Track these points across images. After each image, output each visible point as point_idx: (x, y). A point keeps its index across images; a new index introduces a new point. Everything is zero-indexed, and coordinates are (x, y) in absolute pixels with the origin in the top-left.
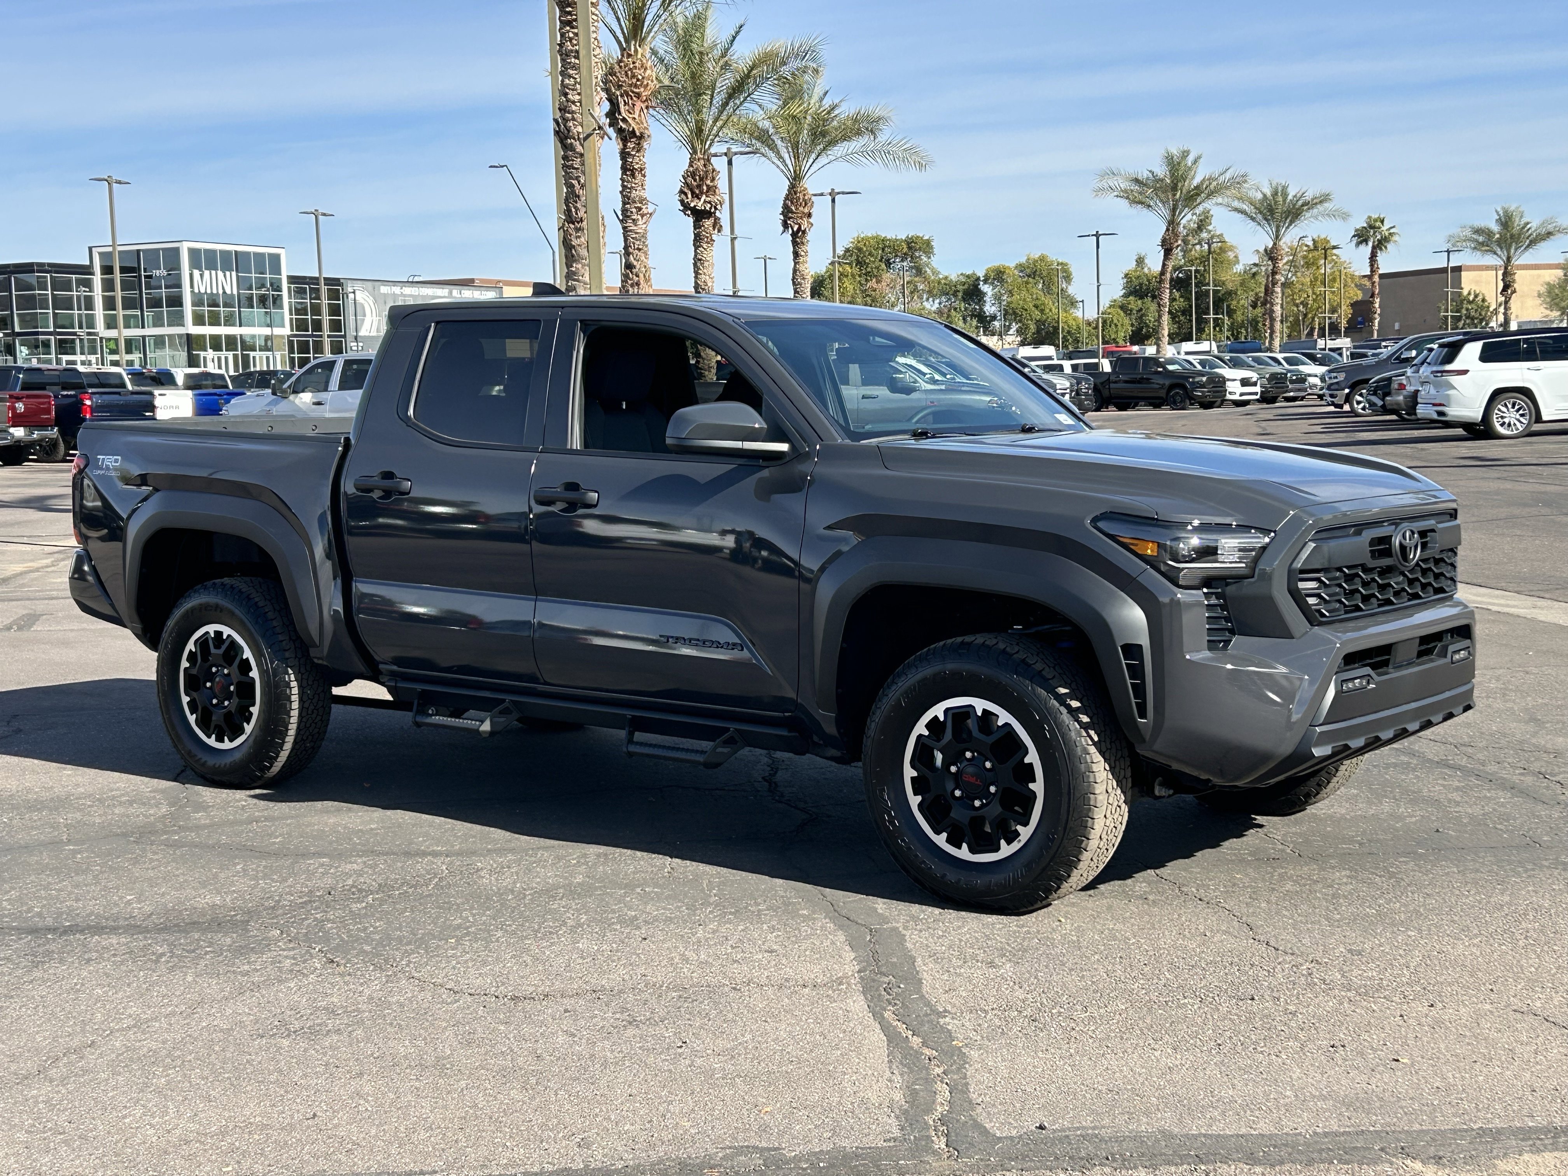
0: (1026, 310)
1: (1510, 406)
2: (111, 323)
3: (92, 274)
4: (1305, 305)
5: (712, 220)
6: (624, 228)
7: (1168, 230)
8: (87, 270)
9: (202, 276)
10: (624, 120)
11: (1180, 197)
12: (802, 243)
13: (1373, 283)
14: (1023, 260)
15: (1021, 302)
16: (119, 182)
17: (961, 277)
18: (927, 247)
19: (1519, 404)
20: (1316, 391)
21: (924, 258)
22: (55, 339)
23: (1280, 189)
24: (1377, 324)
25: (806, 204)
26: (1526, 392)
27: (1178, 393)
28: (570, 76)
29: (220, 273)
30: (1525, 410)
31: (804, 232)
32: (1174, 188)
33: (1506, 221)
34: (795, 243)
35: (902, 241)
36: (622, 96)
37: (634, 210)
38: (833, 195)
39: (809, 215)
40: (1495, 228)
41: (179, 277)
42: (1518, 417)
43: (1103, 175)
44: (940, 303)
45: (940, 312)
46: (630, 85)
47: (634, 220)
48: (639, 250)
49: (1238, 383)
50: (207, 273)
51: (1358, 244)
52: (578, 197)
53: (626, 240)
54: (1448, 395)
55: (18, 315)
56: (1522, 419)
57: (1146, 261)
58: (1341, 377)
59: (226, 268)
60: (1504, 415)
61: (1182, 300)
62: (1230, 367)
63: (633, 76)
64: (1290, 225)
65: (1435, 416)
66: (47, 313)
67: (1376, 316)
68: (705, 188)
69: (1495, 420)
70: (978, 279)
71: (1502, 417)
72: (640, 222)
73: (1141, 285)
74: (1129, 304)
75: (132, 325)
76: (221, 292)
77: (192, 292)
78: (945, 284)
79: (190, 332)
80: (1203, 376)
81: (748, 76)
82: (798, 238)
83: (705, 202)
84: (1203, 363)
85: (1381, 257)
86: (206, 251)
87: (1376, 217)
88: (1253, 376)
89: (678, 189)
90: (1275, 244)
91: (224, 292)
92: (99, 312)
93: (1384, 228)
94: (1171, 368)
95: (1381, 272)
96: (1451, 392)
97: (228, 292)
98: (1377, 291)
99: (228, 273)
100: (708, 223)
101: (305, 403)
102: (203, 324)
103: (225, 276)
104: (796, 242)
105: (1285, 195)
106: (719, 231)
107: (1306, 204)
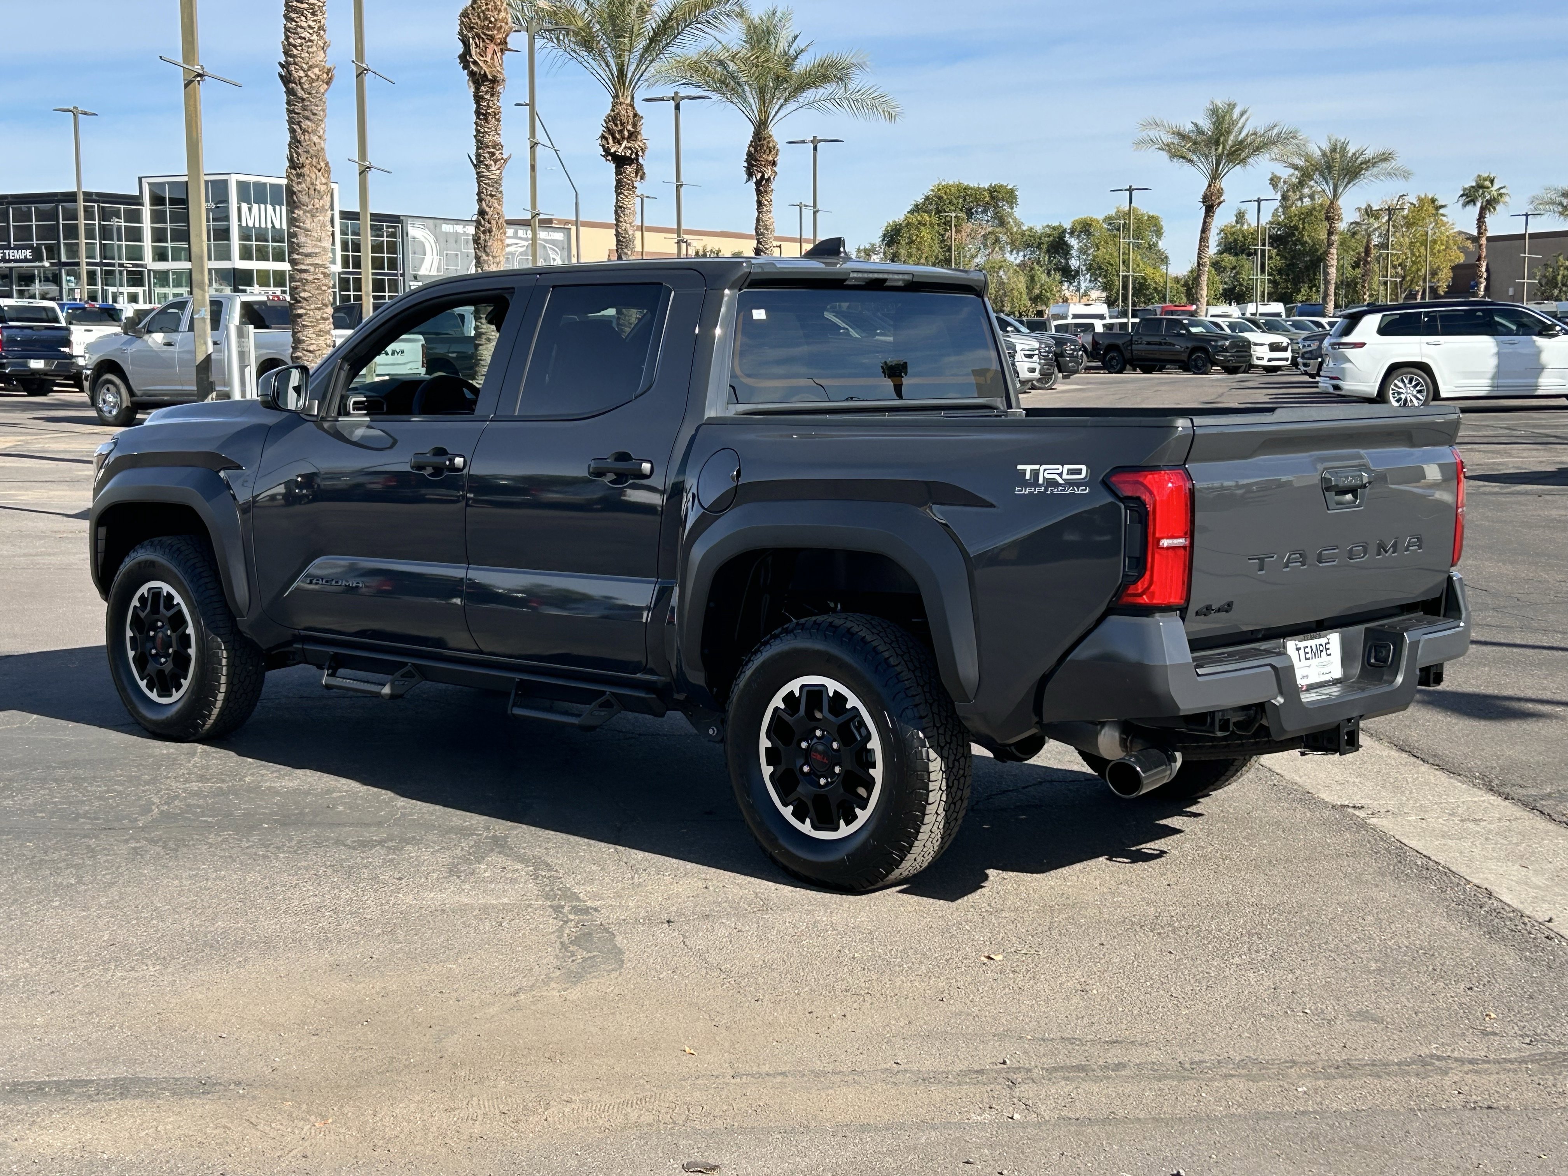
0: (1112, 265)
1: (1406, 382)
2: (161, 256)
3: (143, 205)
4: (1404, 267)
5: (634, 166)
6: (478, 173)
7: (1210, 186)
8: (136, 200)
9: (250, 209)
10: (475, 63)
11: (1223, 152)
12: (766, 192)
13: (1481, 245)
14: (1112, 212)
15: (1107, 257)
16: (85, 113)
17: (1047, 229)
18: (1011, 196)
19: (1417, 379)
21: (1007, 208)
22: (101, 270)
23: (1339, 145)
24: (1482, 289)
25: (770, 151)
26: (1424, 368)
27: (1199, 356)
29: (269, 207)
30: (1422, 386)
31: (768, 180)
32: (1216, 142)
34: (759, 192)
35: (985, 190)
36: (473, 38)
37: (487, 155)
38: (815, 142)
39: (774, 164)
41: (227, 209)
42: (1415, 393)
44: (1024, 256)
45: (1022, 265)
46: (483, 27)
47: (486, 165)
48: (492, 196)
49: (1267, 348)
50: (255, 207)
51: (1465, 205)
53: (479, 185)
54: (1343, 368)
55: (65, 244)
56: (1419, 396)
57: (1247, 216)
59: (276, 202)
60: (1401, 390)
61: (1278, 258)
62: (1263, 331)
63: (486, 18)
64: (1348, 183)
65: (1331, 390)
66: (94, 244)
67: (1482, 280)
68: (626, 133)
69: (1391, 396)
70: (1064, 231)
71: (1399, 393)
72: (493, 168)
73: (1236, 240)
74: (1223, 260)
75: (183, 257)
76: (270, 226)
77: (240, 225)
78: (1030, 236)
79: (236, 267)
80: (1227, 339)
81: (670, 18)
82: (762, 187)
83: (626, 147)
84: (1232, 326)
85: (1489, 219)
86: (255, 184)
87: (1486, 175)
88: (1284, 340)
89: (600, 134)
90: (1332, 203)
91: (273, 227)
92: (147, 244)
93: (1494, 188)
94: (1194, 330)
95: (1489, 234)
96: (1346, 365)
97: (278, 226)
98: (1484, 254)
99: (278, 208)
100: (630, 169)
101: (156, 342)
102: (250, 258)
103: (274, 210)
104: (760, 190)
105: (1344, 149)
106: (642, 178)
107: (1366, 162)
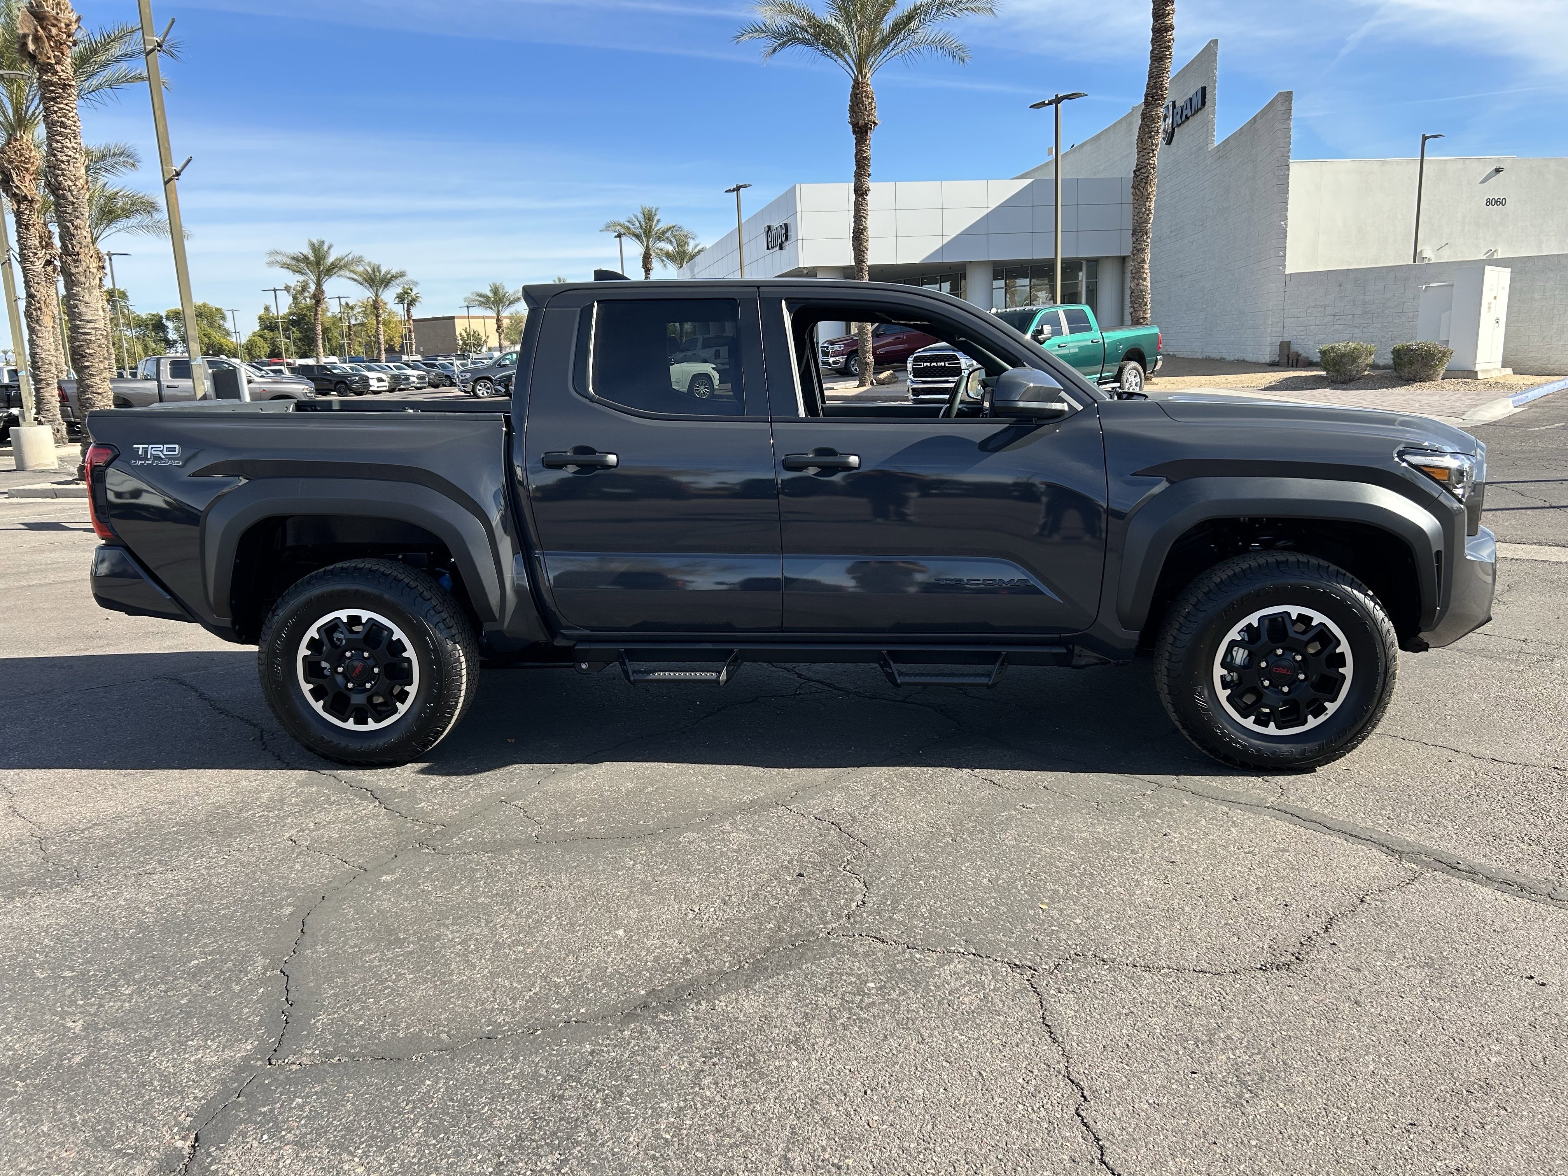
10: (17, 187)
11: (322, 269)
13: (410, 325)
17: (149, 316)
20: (415, 385)
27: (341, 386)
28: (57, 141)
32: (318, 264)
33: (495, 291)
36: (14, 169)
37: (31, 255)
40: (490, 295)
43: (271, 254)
46: (20, 162)
48: (38, 284)
49: (375, 380)
51: (399, 303)
52: (73, 235)
58: (469, 375)
63: (21, 155)
64: (384, 288)
72: (37, 264)
78: (139, 320)
80: (356, 376)
85: (412, 310)
87: (408, 287)
93: (413, 294)
94: (335, 371)
95: (414, 318)
98: (413, 329)
107: (393, 276)
